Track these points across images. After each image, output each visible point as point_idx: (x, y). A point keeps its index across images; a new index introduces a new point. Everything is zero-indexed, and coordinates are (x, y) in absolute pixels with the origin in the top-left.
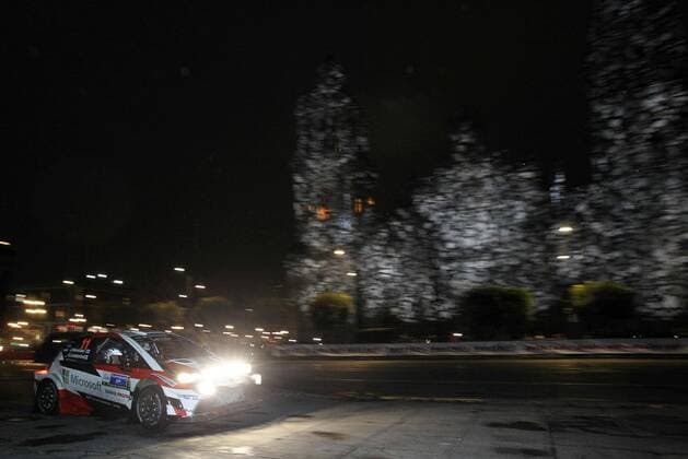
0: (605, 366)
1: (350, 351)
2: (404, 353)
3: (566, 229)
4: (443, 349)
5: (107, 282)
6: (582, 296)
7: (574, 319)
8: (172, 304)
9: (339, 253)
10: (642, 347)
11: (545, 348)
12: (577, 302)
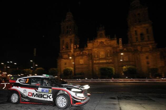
0: (129, 85)
1: (72, 81)
2: (85, 82)
3: (122, 54)
4: (94, 81)
5: (13, 64)
6: (125, 69)
7: (123, 74)
8: (29, 69)
9: (71, 58)
10: (137, 81)
11: (117, 81)
12: (124, 70)
